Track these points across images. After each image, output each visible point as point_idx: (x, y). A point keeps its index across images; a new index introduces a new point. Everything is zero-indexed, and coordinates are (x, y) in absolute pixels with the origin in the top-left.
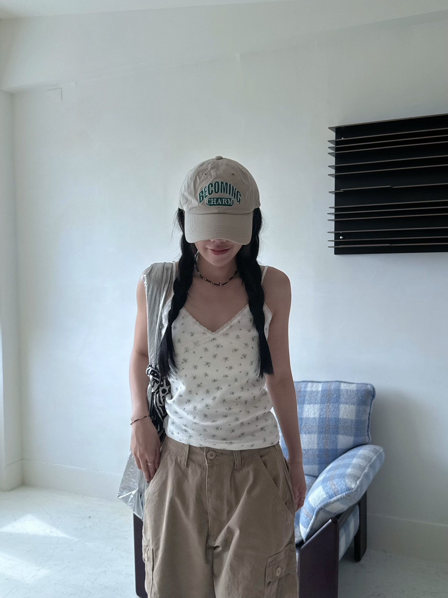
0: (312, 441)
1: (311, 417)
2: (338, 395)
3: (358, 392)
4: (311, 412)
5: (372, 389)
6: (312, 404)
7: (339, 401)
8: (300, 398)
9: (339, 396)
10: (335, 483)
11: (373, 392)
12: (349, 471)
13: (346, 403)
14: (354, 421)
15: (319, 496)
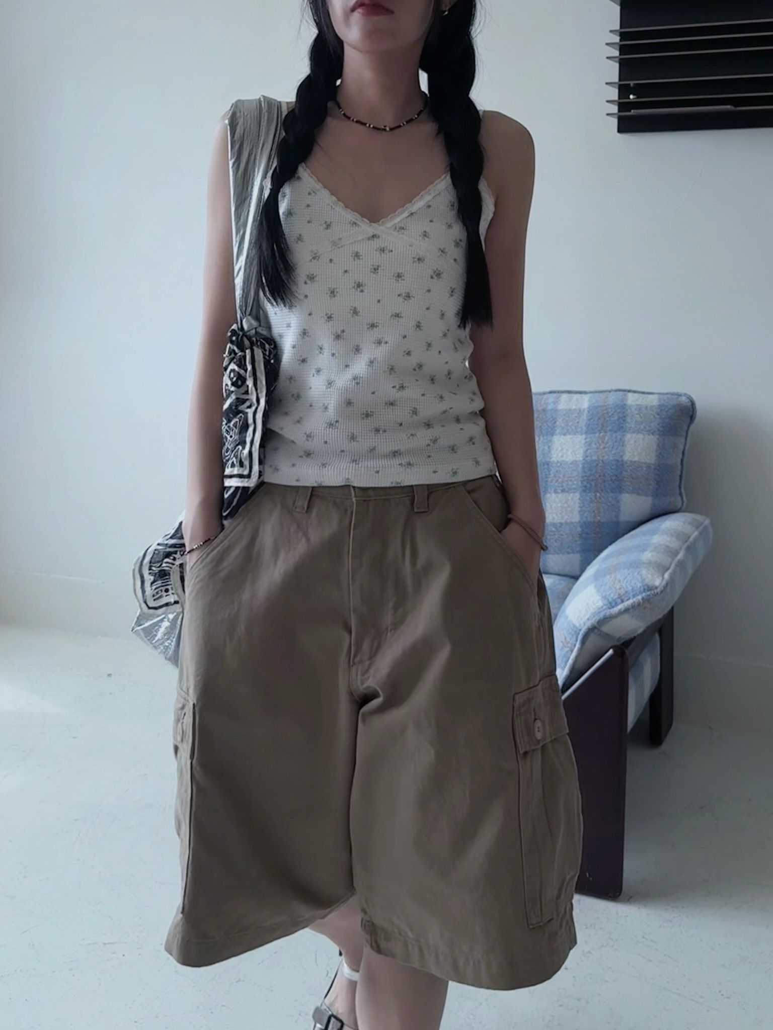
0: (569, 506)
1: (567, 460)
2: (621, 415)
3: (661, 410)
4: (567, 450)
5: (690, 404)
6: (570, 434)
7: (624, 427)
8: (545, 424)
9: (624, 418)
10: (622, 579)
11: (691, 410)
12: (647, 556)
13: (638, 432)
14: (653, 467)
15: (588, 604)
